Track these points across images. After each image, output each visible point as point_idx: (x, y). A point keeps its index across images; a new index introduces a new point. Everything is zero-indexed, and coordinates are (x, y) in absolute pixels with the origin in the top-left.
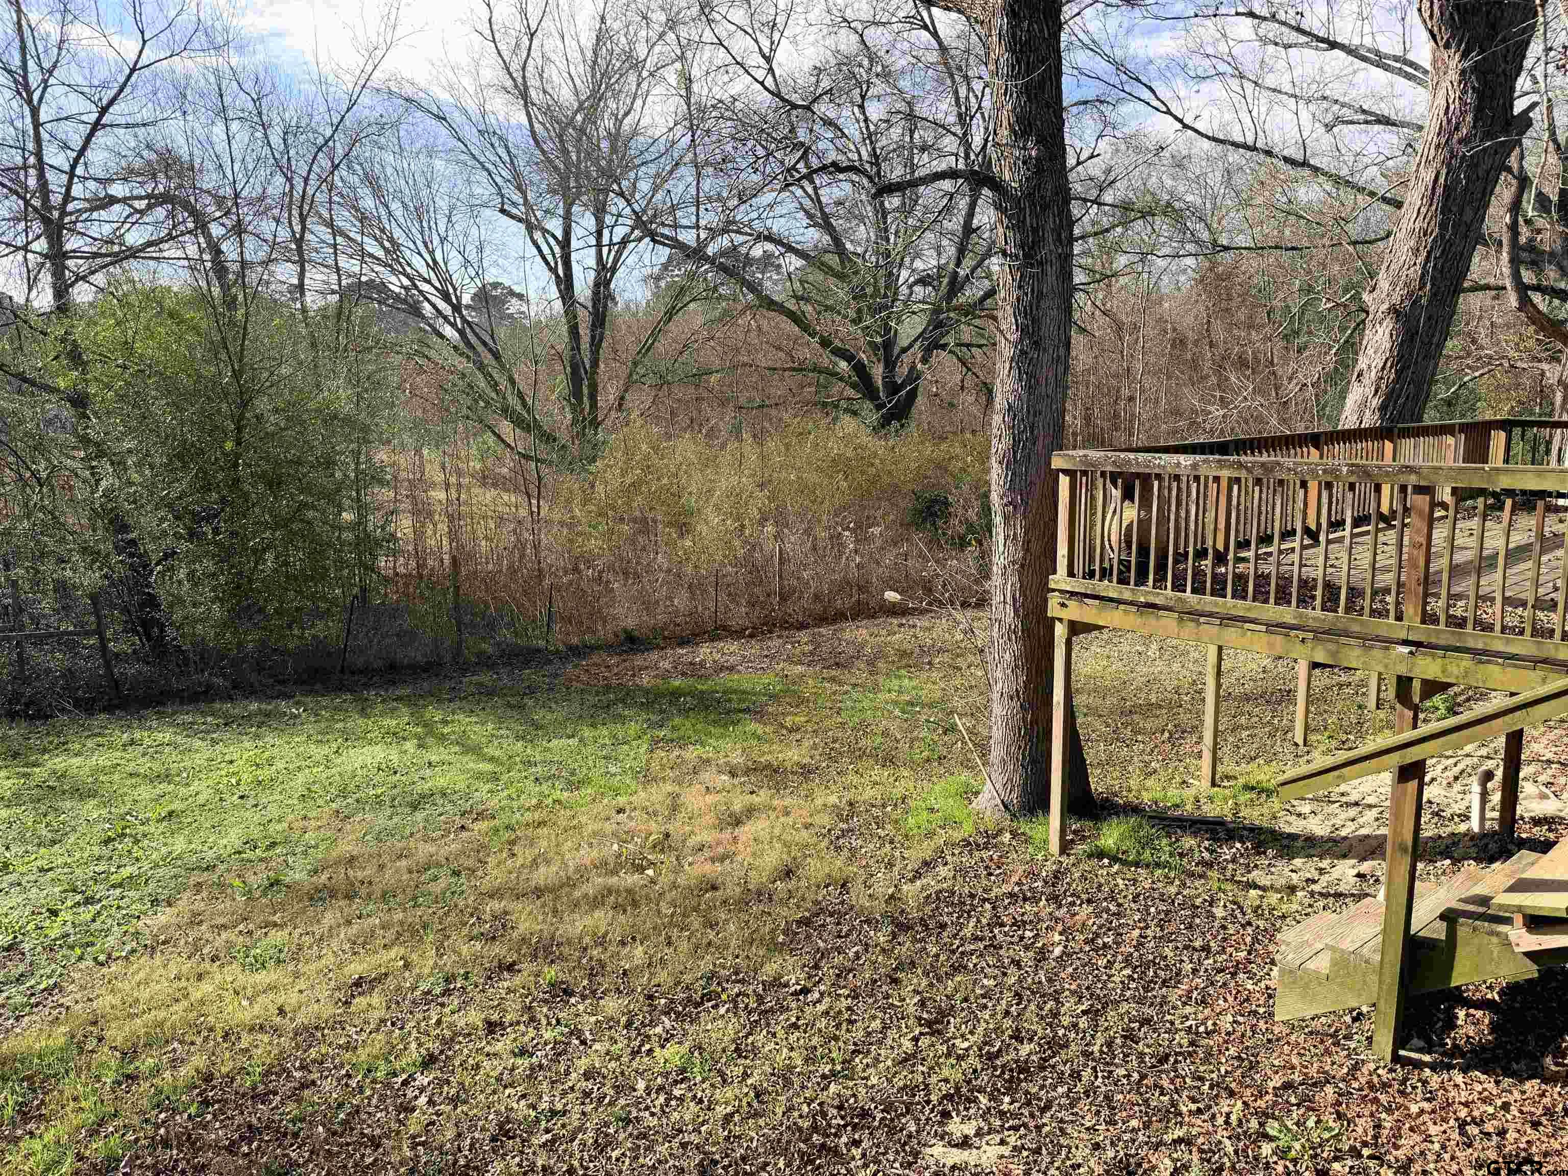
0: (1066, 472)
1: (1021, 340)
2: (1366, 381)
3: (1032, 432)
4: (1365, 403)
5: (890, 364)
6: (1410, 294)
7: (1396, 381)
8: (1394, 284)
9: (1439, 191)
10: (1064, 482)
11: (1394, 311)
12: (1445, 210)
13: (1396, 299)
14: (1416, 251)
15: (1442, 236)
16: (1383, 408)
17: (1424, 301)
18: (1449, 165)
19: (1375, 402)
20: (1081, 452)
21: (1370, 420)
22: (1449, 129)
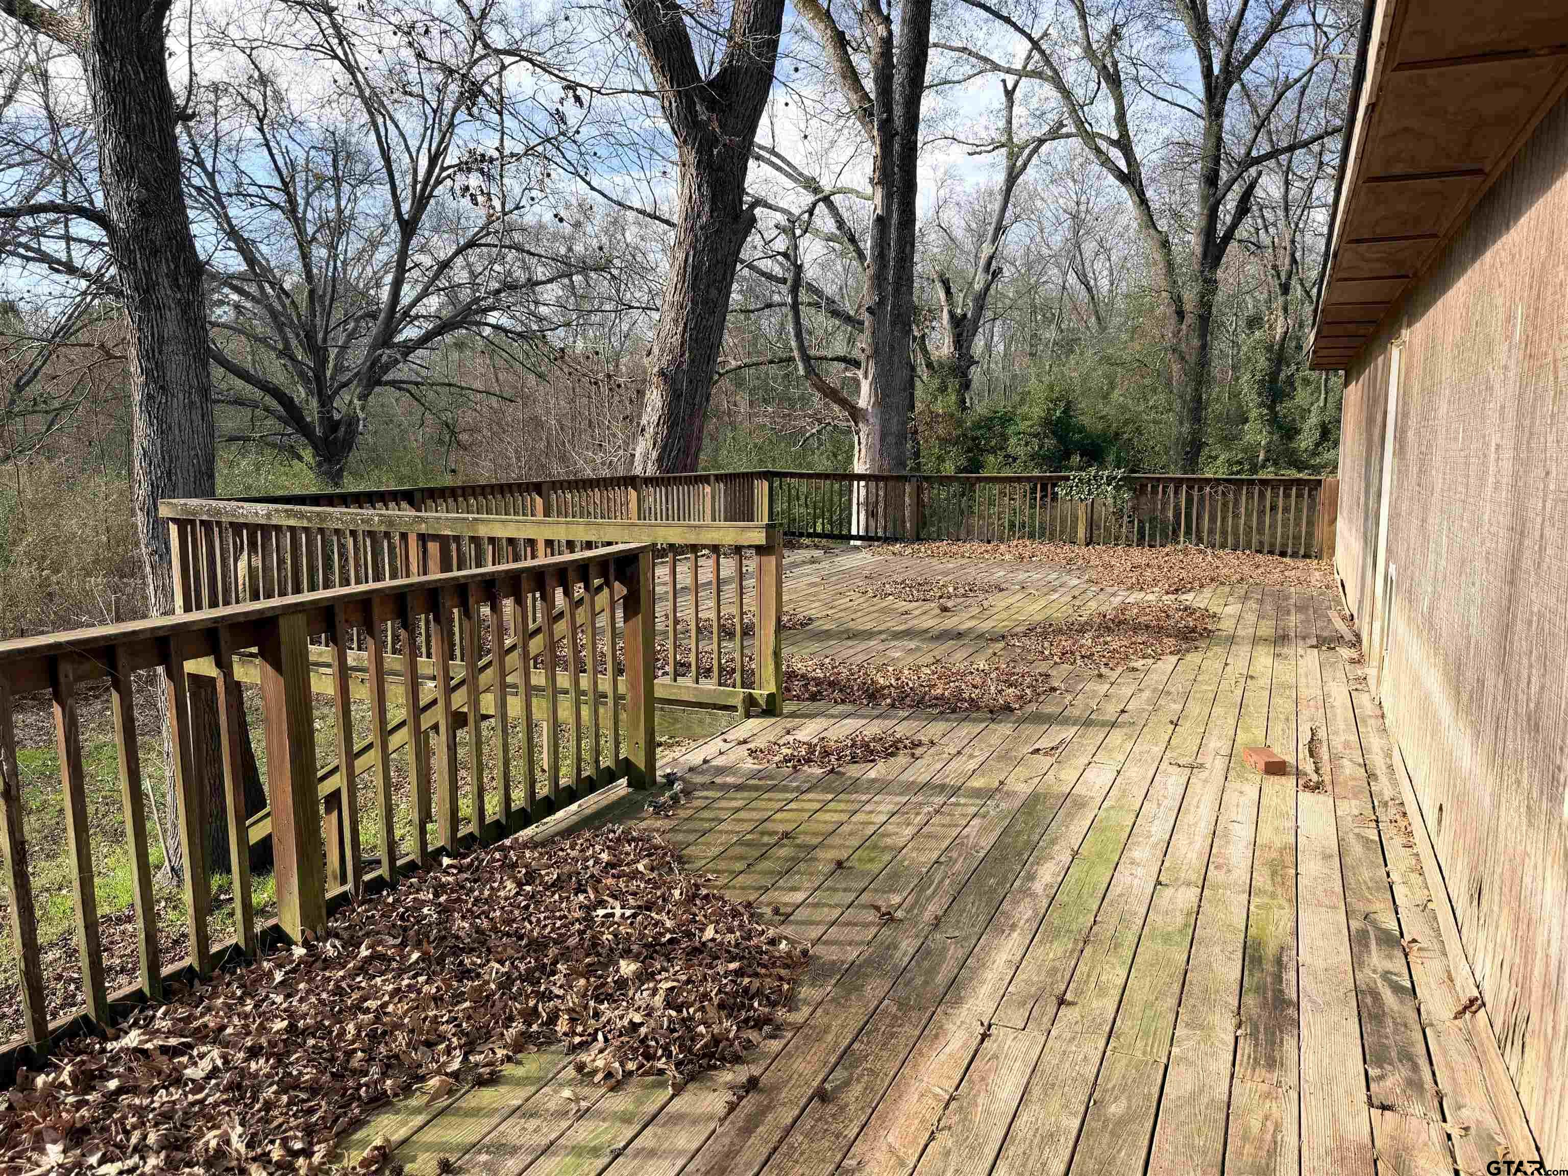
0: (174, 520)
1: (147, 384)
2: (647, 436)
3: (170, 479)
4: (646, 456)
5: (325, 401)
6: (674, 359)
7: (668, 436)
8: (662, 350)
9: (689, 270)
10: (173, 529)
11: (662, 373)
12: (694, 287)
13: (664, 362)
14: (675, 321)
15: (693, 310)
16: (660, 459)
17: (685, 367)
18: (695, 248)
19: (654, 455)
20: (182, 501)
21: (651, 470)
22: (691, 216)
